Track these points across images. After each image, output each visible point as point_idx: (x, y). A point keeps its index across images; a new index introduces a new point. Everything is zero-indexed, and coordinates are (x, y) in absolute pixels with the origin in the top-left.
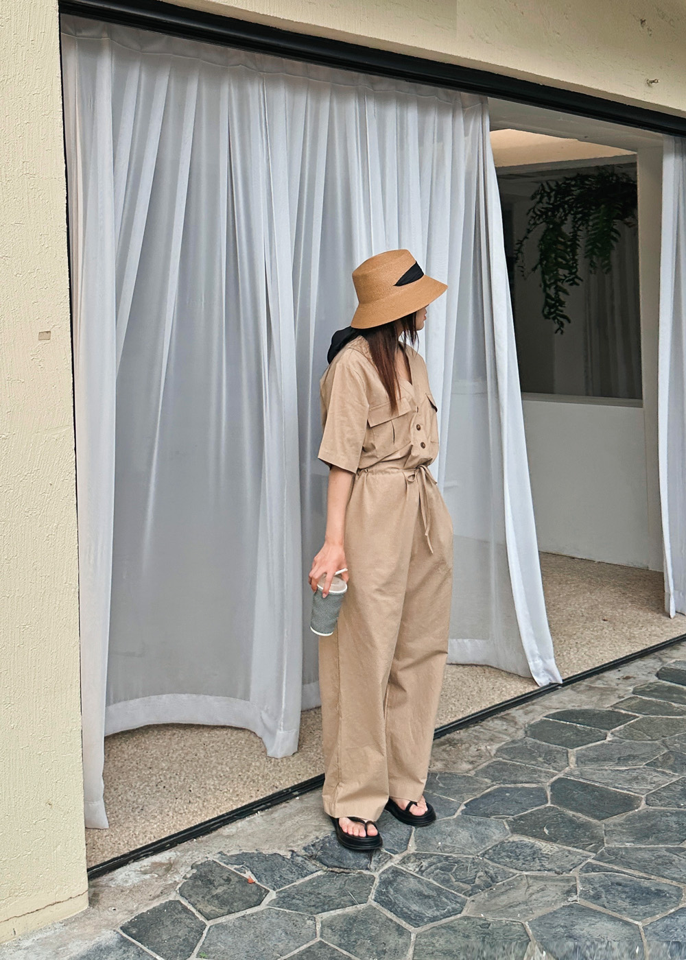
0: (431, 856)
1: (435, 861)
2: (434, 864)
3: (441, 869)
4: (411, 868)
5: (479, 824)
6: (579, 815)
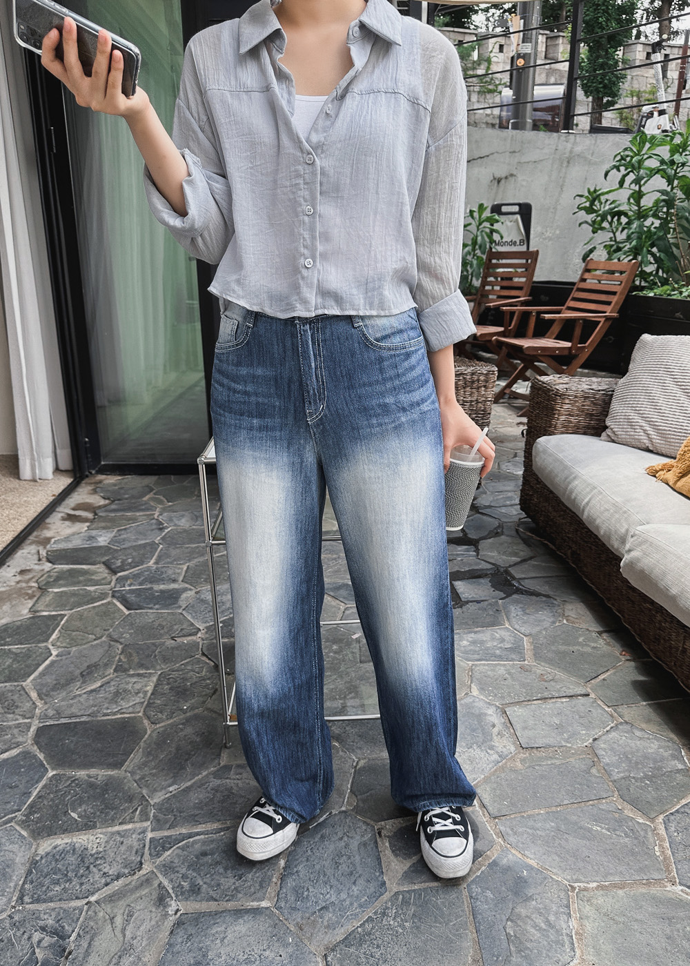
6: (93, 771)
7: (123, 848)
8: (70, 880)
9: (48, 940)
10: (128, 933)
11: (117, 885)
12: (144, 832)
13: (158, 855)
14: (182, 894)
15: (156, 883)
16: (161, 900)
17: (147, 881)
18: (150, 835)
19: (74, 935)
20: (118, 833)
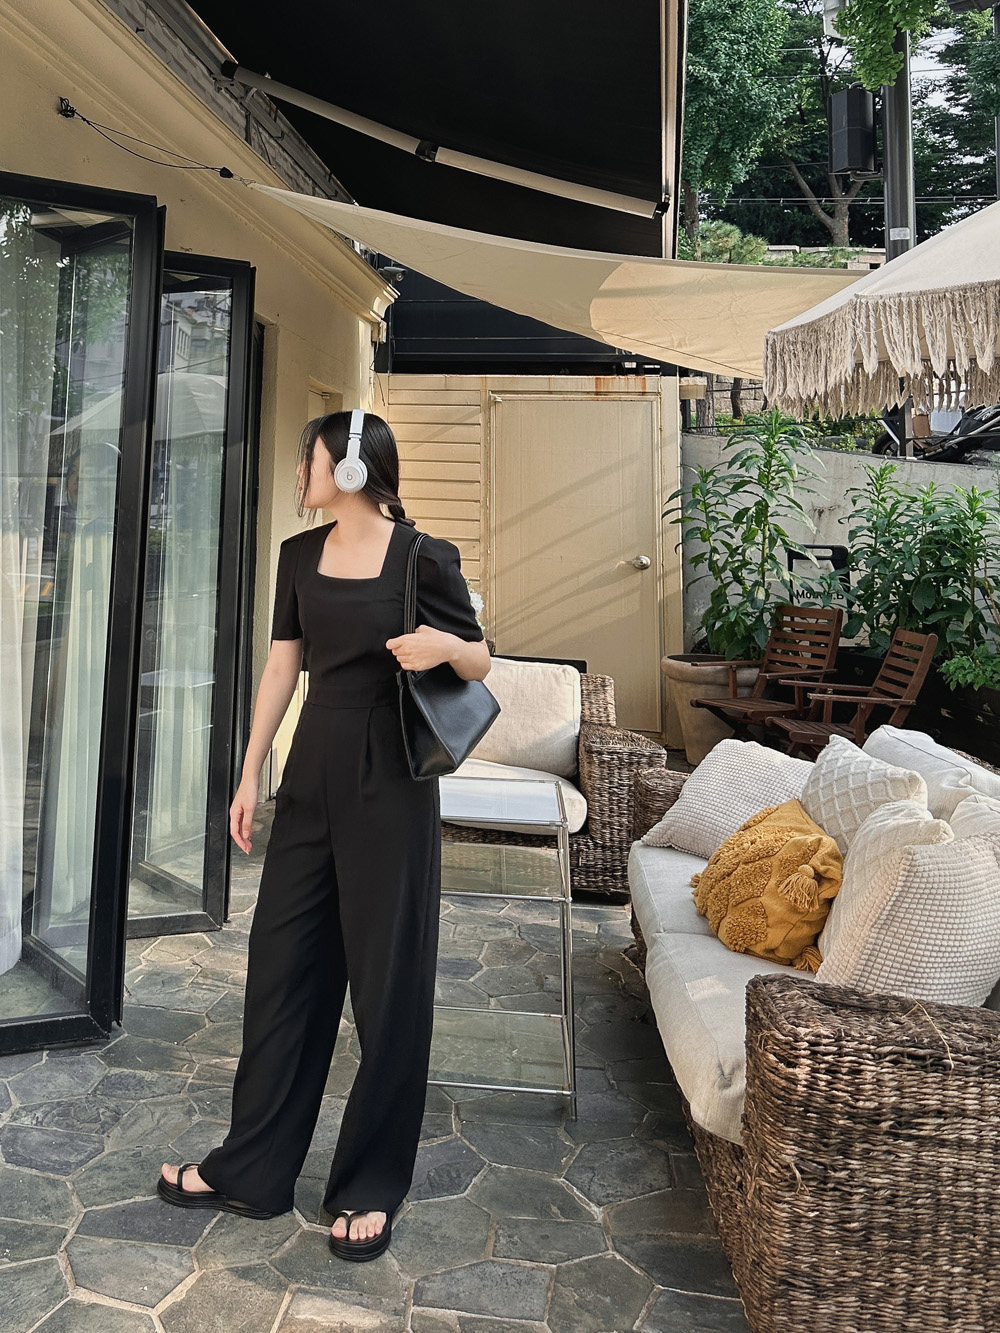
0: (41, 1105)
1: (48, 1109)
2: (49, 1112)
3: (58, 1115)
4: (26, 1121)
5: (72, 1063)
6: (158, 1040)
7: (169, 1083)
8: (129, 1090)
9: (108, 1114)
10: (162, 1122)
11: (161, 1099)
12: (188, 1078)
13: (194, 1091)
14: (203, 1110)
15: (188, 1104)
16: (190, 1112)
17: (183, 1102)
18: (190, 1081)
19: (126, 1115)
20: (168, 1075)
